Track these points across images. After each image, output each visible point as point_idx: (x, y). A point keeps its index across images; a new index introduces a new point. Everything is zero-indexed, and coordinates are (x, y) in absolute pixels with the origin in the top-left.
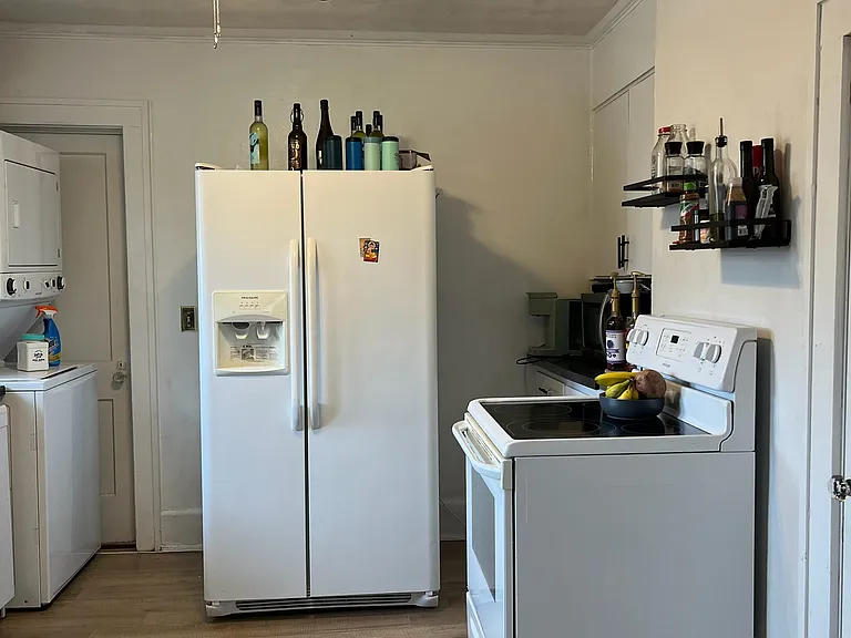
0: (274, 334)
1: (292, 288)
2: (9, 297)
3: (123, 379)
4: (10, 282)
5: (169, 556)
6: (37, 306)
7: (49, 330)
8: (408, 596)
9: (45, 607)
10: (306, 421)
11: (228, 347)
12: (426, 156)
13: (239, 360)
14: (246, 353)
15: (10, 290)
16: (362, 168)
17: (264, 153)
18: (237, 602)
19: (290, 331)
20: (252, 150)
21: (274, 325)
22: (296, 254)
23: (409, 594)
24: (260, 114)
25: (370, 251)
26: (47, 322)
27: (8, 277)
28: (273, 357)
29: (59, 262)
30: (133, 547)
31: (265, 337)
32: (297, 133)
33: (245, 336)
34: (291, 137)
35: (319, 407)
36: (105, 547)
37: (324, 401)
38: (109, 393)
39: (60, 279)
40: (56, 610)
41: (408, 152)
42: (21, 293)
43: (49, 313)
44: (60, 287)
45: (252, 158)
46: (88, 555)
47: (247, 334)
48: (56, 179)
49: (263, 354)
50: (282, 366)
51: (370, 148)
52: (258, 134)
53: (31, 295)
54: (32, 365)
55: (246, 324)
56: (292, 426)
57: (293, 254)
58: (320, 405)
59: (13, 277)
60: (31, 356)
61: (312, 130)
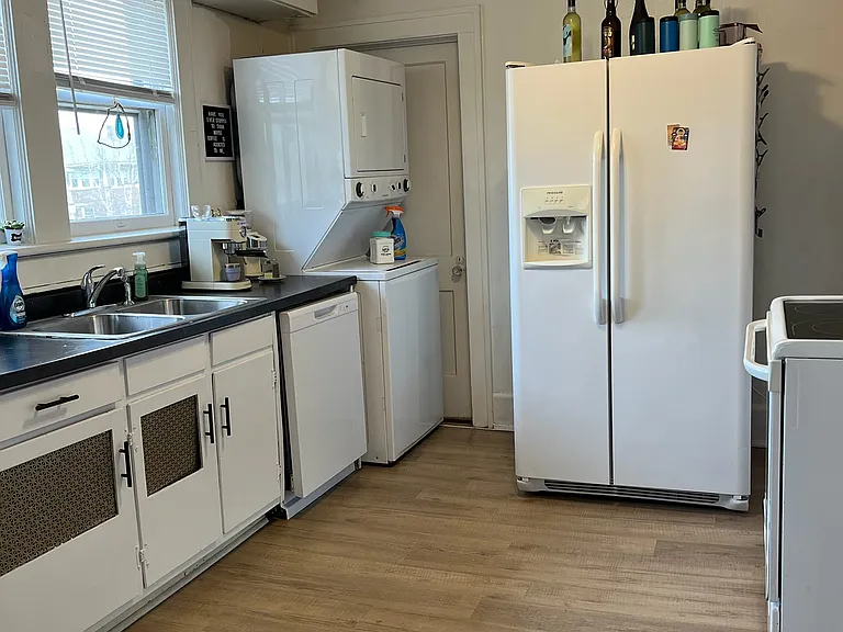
0: (580, 229)
1: (595, 181)
2: (359, 199)
3: (460, 272)
4: (359, 185)
5: (500, 434)
6: (387, 206)
7: (395, 228)
8: (715, 497)
9: (391, 465)
10: (610, 315)
11: (536, 242)
12: (755, 27)
13: (546, 254)
14: (553, 247)
15: (359, 193)
16: (677, 48)
17: (577, 44)
18: (546, 481)
19: (593, 226)
20: (565, 43)
21: (579, 220)
22: (599, 146)
23: (717, 495)
24: (574, 5)
25: (679, 137)
26: (394, 220)
27: (357, 181)
28: (579, 252)
29: (406, 166)
30: (469, 422)
31: (570, 231)
32: (611, 21)
33: (551, 231)
34: (605, 24)
35: (622, 301)
36: (447, 420)
37: (628, 295)
38: (450, 285)
39: (405, 181)
40: (401, 468)
41: (732, 25)
42: (368, 195)
43: (397, 213)
44: (406, 189)
45: (565, 51)
46: (431, 425)
47: (553, 228)
48: (402, 89)
49: (570, 248)
50: (584, 259)
51: (686, 26)
52: (571, 26)
53: (378, 196)
54: (381, 259)
55: (552, 219)
56: (595, 318)
57: (597, 147)
58: (623, 300)
59: (361, 181)
60: (380, 251)
61: (625, 15)
